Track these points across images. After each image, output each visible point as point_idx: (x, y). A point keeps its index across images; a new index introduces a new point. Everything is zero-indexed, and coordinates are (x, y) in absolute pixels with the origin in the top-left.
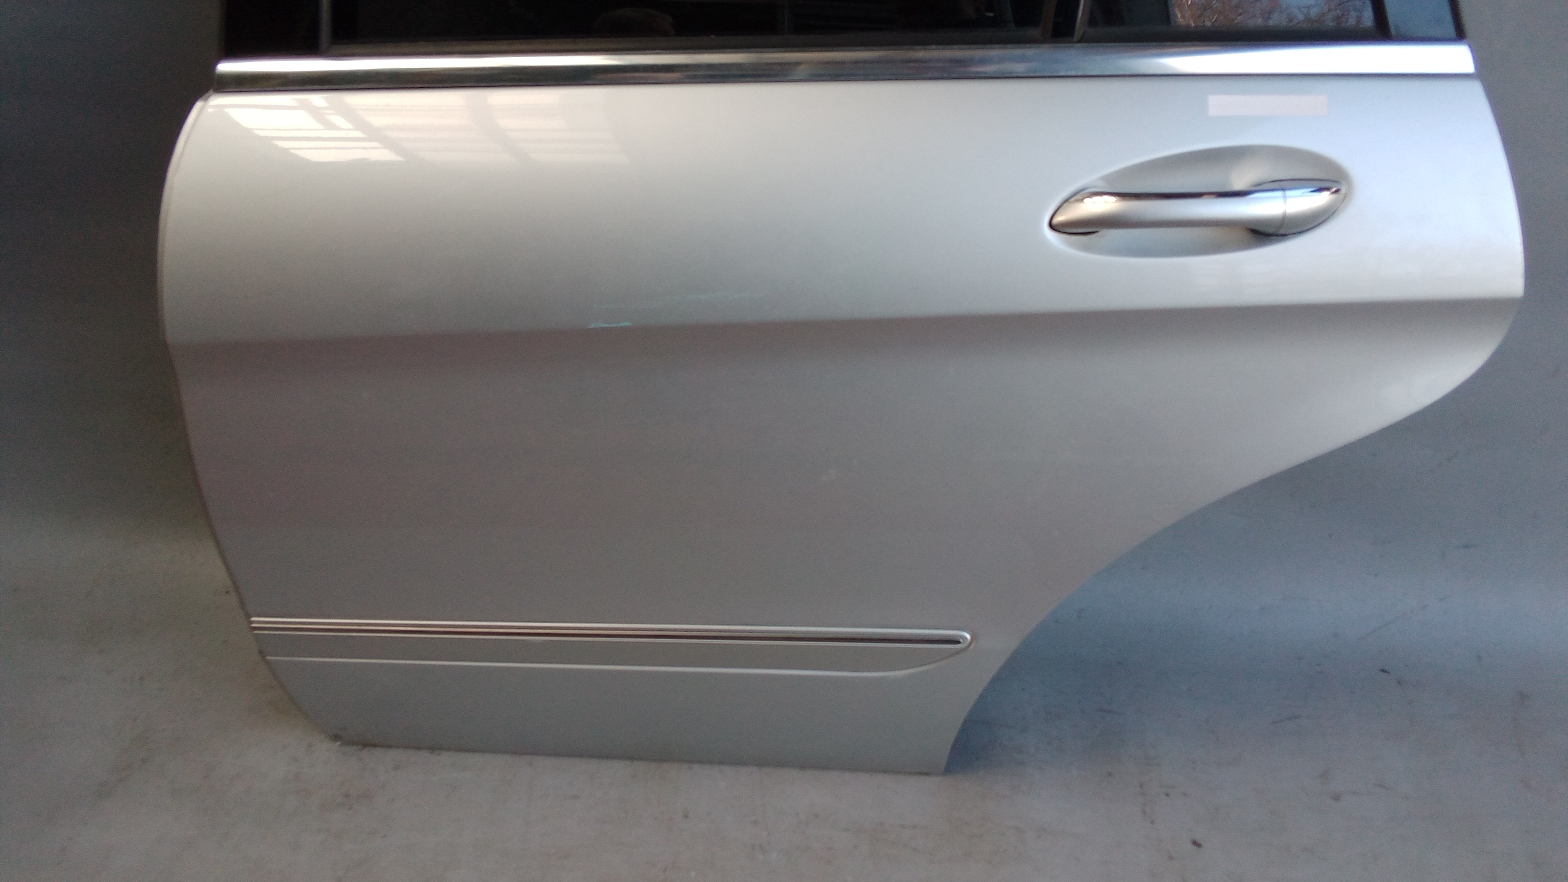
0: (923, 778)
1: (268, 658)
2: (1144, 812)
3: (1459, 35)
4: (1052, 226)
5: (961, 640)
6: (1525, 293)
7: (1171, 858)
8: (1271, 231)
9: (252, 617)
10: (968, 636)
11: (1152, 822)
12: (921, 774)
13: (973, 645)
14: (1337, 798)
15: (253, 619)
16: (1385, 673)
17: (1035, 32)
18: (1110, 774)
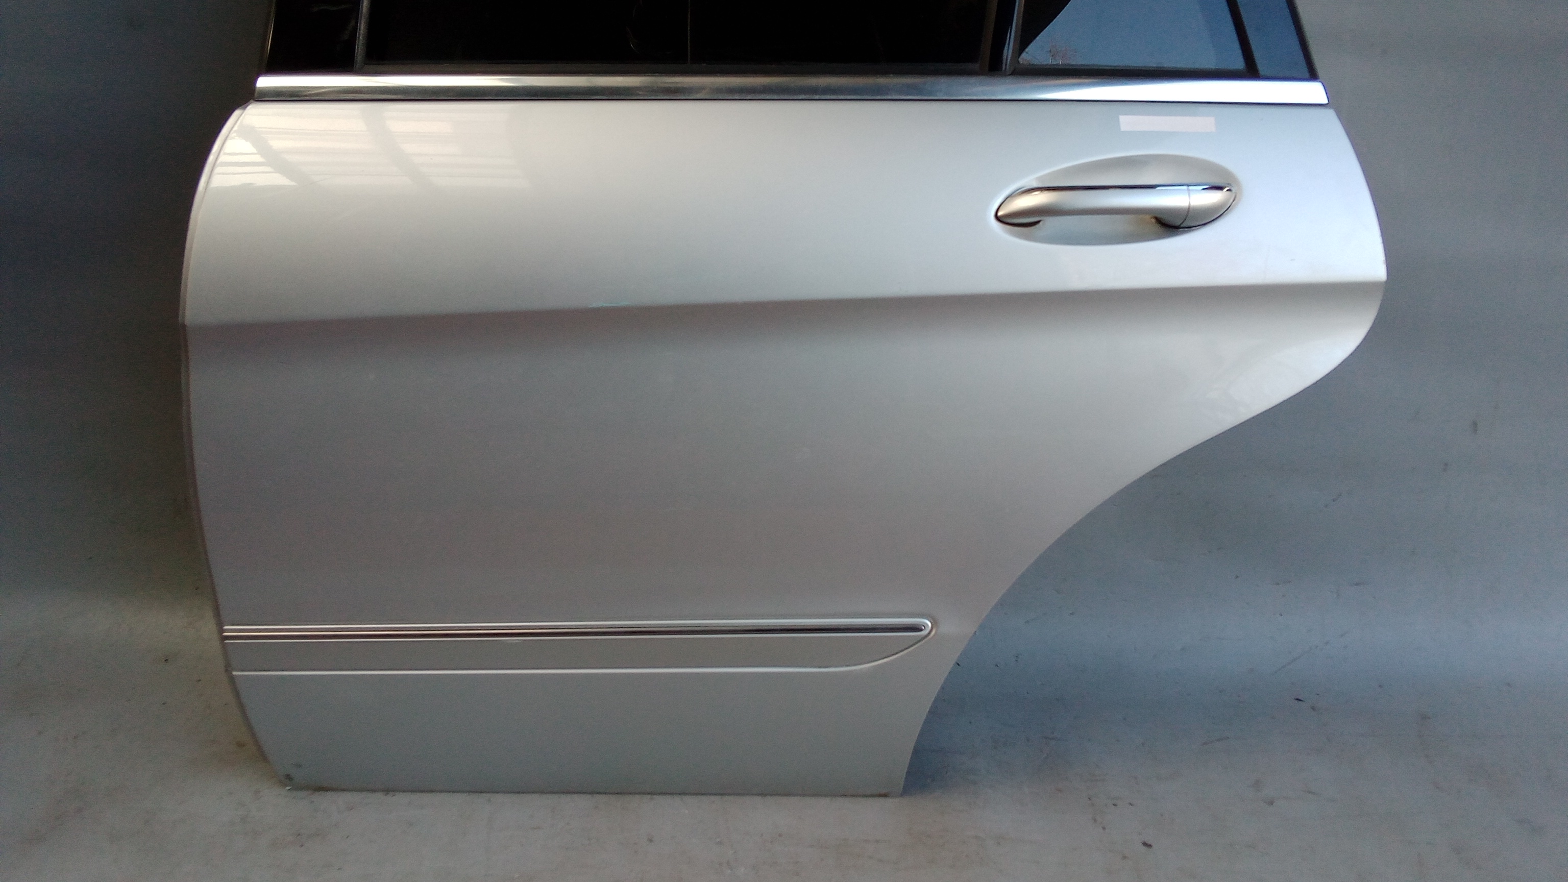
0: (882, 800)
1: (234, 673)
2: (1095, 820)
3: (1312, 75)
4: (998, 218)
5: (923, 628)
6: (1388, 278)
7: (1124, 857)
8: (1178, 223)
9: (225, 626)
10: (930, 624)
11: (1104, 828)
12: (880, 795)
13: (933, 633)
14: (1271, 803)
15: (226, 627)
16: (1300, 702)
17: (976, 66)
18: (1060, 790)
